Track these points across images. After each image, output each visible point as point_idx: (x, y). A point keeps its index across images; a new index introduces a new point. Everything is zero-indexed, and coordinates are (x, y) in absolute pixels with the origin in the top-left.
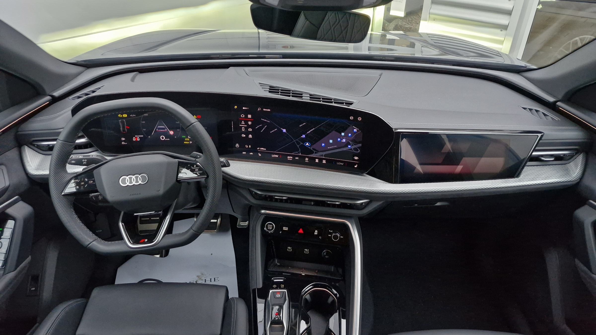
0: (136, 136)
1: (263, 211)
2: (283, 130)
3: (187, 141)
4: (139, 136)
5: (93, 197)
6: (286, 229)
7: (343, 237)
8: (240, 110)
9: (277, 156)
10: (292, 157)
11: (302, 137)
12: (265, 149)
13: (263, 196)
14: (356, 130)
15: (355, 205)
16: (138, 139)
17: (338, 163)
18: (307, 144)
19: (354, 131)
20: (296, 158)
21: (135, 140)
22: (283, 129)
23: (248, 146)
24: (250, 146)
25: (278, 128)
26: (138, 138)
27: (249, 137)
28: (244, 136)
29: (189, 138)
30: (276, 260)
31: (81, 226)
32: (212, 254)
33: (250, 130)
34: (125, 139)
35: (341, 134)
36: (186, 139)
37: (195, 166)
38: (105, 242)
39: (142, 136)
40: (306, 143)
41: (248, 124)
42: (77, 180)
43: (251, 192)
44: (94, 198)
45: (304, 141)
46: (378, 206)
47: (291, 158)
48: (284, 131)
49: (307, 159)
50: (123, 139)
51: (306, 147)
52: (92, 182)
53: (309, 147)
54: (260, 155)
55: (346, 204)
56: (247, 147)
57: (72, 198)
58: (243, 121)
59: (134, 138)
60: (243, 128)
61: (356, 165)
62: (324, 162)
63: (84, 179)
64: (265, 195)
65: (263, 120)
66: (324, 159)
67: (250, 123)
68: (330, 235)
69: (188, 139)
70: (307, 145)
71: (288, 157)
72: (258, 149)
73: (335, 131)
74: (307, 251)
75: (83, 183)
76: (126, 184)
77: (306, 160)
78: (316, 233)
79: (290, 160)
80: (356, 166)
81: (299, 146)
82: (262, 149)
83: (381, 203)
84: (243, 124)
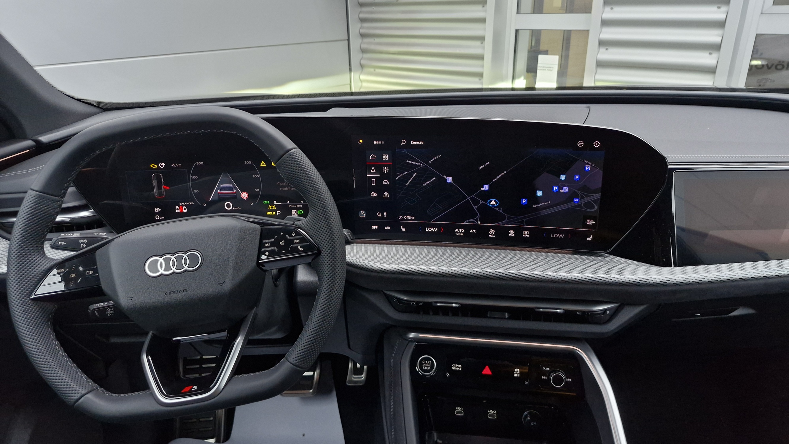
0: (180, 204)
1: (412, 335)
2: (446, 180)
3: (272, 210)
4: (186, 204)
5: (96, 312)
6: (457, 369)
7: (570, 380)
8: (369, 147)
9: (435, 230)
10: (463, 231)
11: (482, 189)
12: (413, 218)
13: (413, 303)
14: (590, 166)
15: (593, 313)
16: (185, 209)
17: (553, 236)
18: (493, 202)
19: (586, 169)
20: (471, 231)
21: (179, 211)
22: (447, 176)
23: (383, 214)
24: (385, 214)
25: (437, 176)
26: (184, 207)
27: (384, 197)
28: (375, 195)
29: (276, 205)
30: (435, 435)
31: (65, 363)
32: (304, 435)
33: (386, 183)
34: (160, 210)
35: (560, 177)
36: (270, 207)
37: (293, 234)
38: (112, 395)
39: (192, 203)
40: (491, 201)
41: (382, 173)
42: (63, 270)
43: (389, 298)
44: (97, 314)
45: (487, 196)
46: (636, 315)
47: (461, 233)
48: (449, 180)
49: (492, 232)
50: (158, 210)
51: (491, 209)
52: (91, 272)
53: (495, 209)
54: (404, 230)
55: (574, 312)
56: (380, 215)
57: (51, 307)
58: (373, 167)
59: (177, 207)
60: (373, 181)
61: (590, 237)
62: (526, 234)
63: (77, 268)
64: (418, 303)
65: (410, 162)
66: (526, 229)
67: (386, 170)
68: (545, 378)
69: (274, 207)
70: (493, 205)
71: (456, 230)
72: (400, 217)
73: (547, 172)
74: (494, 413)
75: (74, 275)
76: (158, 271)
77: (490, 234)
78: (516, 373)
79: (460, 235)
80: (589, 239)
81: (476, 207)
82: (408, 217)
83: (641, 308)
84: (373, 173)
